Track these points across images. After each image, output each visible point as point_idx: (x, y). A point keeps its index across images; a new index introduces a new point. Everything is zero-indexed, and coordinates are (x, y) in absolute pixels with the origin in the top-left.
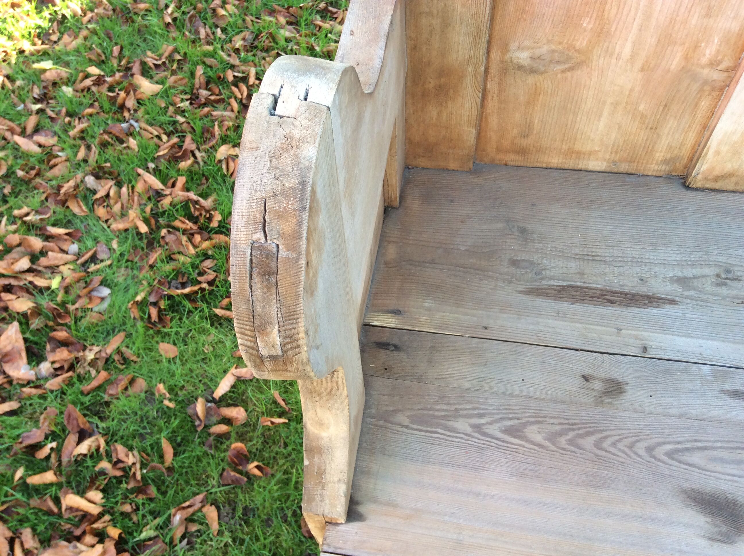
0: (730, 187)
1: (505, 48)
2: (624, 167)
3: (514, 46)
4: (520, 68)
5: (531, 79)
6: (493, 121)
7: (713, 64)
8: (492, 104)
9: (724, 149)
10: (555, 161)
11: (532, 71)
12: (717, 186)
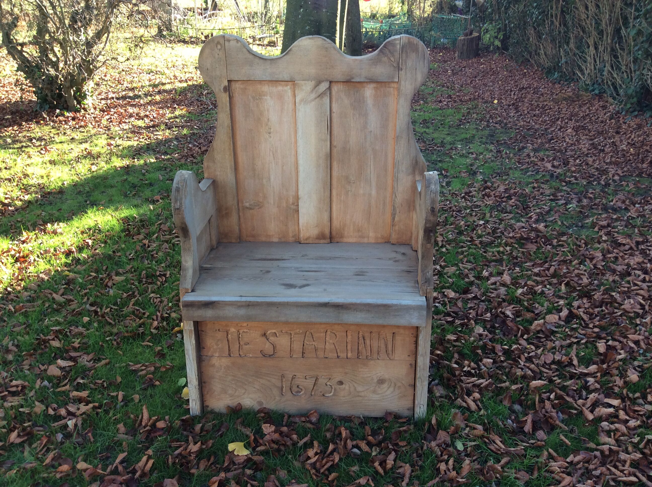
0: (311, 242)
1: (243, 203)
2: (283, 240)
3: (244, 202)
4: (247, 208)
5: (251, 211)
6: (243, 226)
7: (293, 204)
8: (242, 220)
9: (304, 228)
10: (264, 239)
11: (251, 209)
12: (307, 242)
